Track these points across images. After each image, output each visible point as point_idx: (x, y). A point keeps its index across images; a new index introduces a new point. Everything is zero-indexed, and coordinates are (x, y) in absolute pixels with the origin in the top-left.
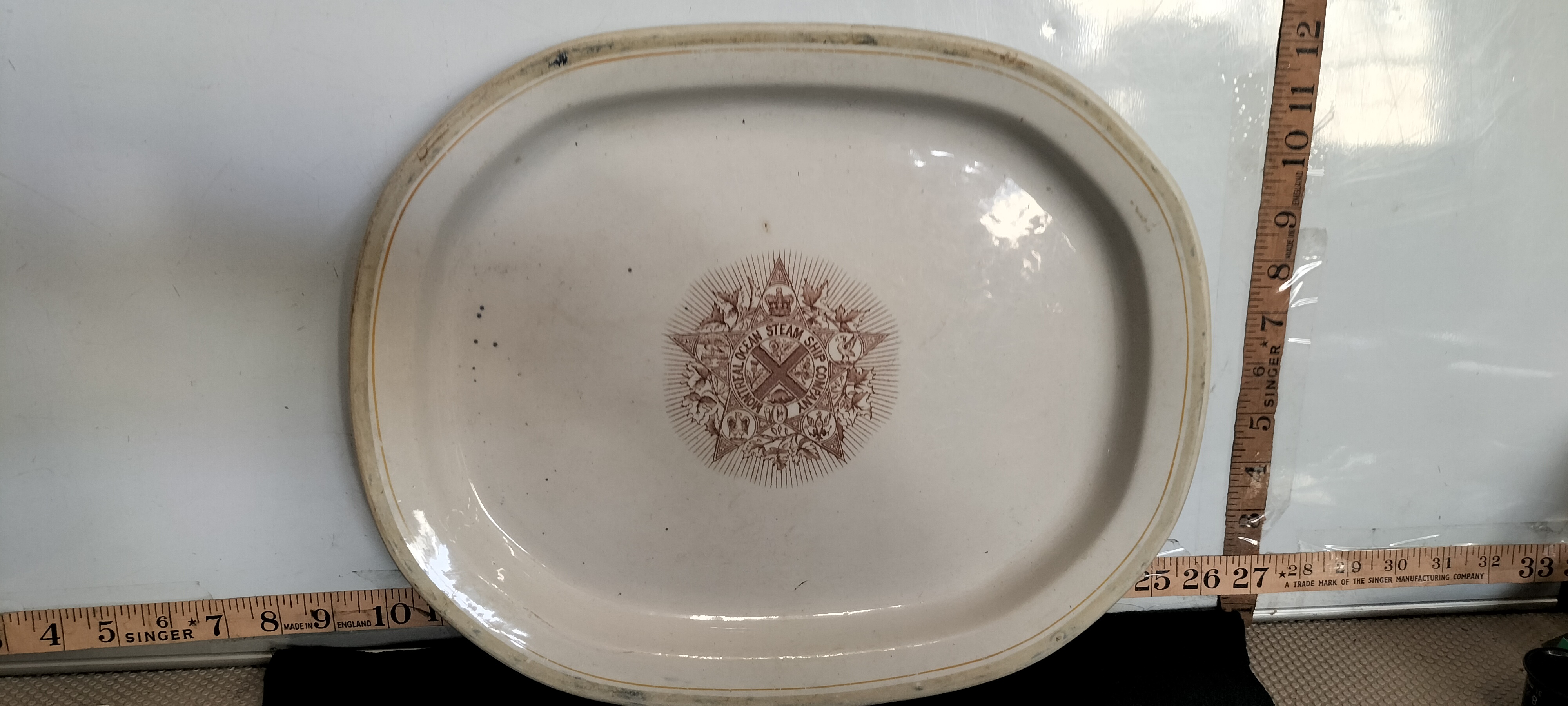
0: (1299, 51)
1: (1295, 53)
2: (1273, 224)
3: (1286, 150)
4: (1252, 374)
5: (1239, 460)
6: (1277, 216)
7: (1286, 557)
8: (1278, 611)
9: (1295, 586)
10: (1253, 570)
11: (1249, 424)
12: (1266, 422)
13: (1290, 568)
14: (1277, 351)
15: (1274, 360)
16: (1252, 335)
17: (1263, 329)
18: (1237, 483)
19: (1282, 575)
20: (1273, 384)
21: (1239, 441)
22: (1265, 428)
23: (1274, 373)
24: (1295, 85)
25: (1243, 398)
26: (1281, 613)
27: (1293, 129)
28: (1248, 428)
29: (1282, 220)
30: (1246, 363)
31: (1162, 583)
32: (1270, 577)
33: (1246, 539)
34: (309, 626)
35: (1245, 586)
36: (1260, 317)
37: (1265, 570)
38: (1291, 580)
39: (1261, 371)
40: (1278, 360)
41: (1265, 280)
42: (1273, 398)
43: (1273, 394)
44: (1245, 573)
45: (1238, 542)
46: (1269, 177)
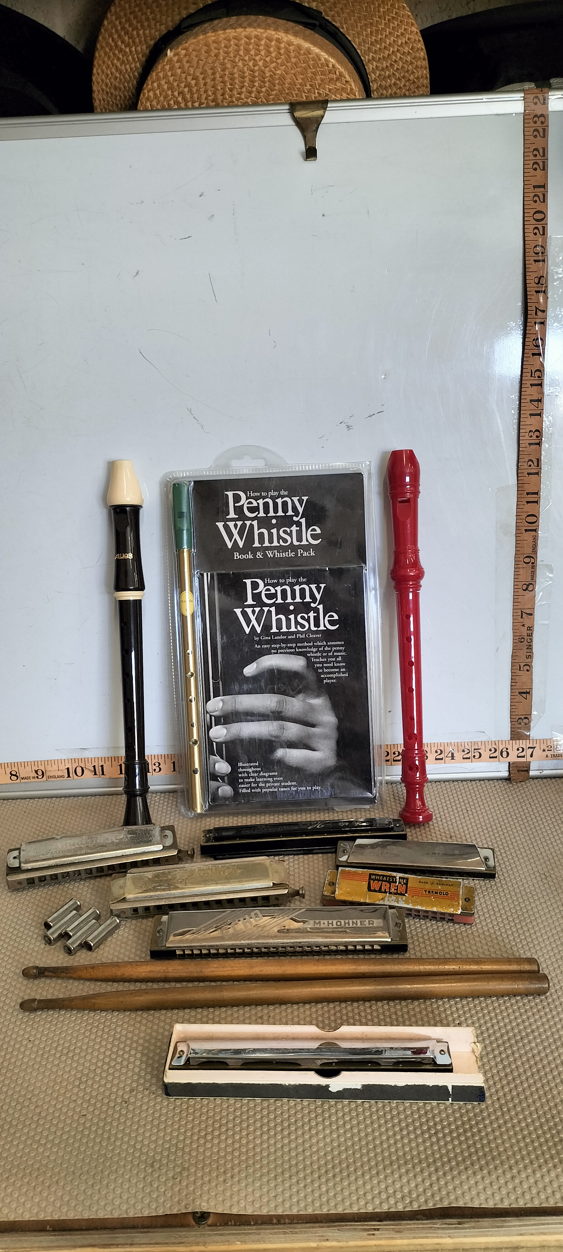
0: (529, 474)
1: (527, 475)
2: (523, 562)
3: (527, 524)
4: (518, 641)
5: (515, 687)
6: (525, 558)
7: (545, 741)
8: (545, 771)
9: (551, 757)
10: (527, 748)
11: (519, 668)
12: (528, 667)
13: (548, 747)
14: (531, 629)
15: (530, 634)
16: (517, 621)
18: (514, 701)
19: (544, 750)
20: (530, 647)
21: (514, 677)
22: (528, 671)
23: (530, 641)
24: (528, 491)
25: (514, 654)
27: (529, 513)
28: (518, 670)
29: (527, 560)
30: (514, 636)
31: (477, 755)
32: (537, 752)
33: (523, 731)
34: (34, 778)
35: (524, 757)
36: (520, 611)
37: (534, 748)
38: (549, 753)
39: (523, 640)
40: (532, 634)
41: (521, 592)
42: (531, 654)
43: (531, 652)
44: (523, 750)
45: (518, 733)
46: (518, 538)
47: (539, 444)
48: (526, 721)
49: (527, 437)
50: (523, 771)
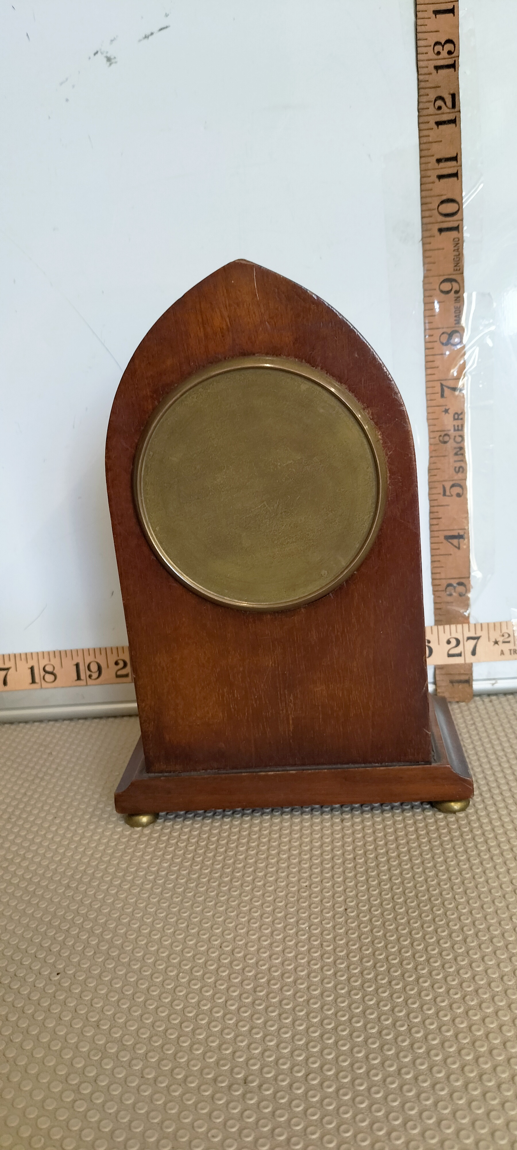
0: (438, 123)
1: (436, 127)
2: (438, 292)
3: (441, 218)
4: (438, 442)
5: (436, 528)
6: (441, 283)
7: (498, 626)
8: (499, 681)
9: (511, 654)
10: (465, 639)
11: (442, 492)
12: (458, 489)
13: (503, 636)
14: (460, 417)
15: (458, 426)
16: (434, 403)
17: (442, 396)
18: (438, 552)
19: (496, 643)
20: (460, 451)
21: (435, 509)
22: (459, 495)
23: (459, 439)
24: (439, 157)
25: (433, 466)
26: (502, 685)
27: (444, 198)
28: (441, 496)
29: (446, 287)
30: (431, 432)
32: (483, 646)
33: (457, 609)
35: (460, 655)
36: (438, 385)
37: (478, 638)
38: (506, 647)
39: (446, 438)
40: (462, 426)
41: (438, 348)
42: (462, 464)
43: (462, 461)
44: (458, 642)
45: (448, 612)
46: (428, 247)
47: (453, 66)
48: (461, 589)
49: (431, 55)
50: (460, 682)
